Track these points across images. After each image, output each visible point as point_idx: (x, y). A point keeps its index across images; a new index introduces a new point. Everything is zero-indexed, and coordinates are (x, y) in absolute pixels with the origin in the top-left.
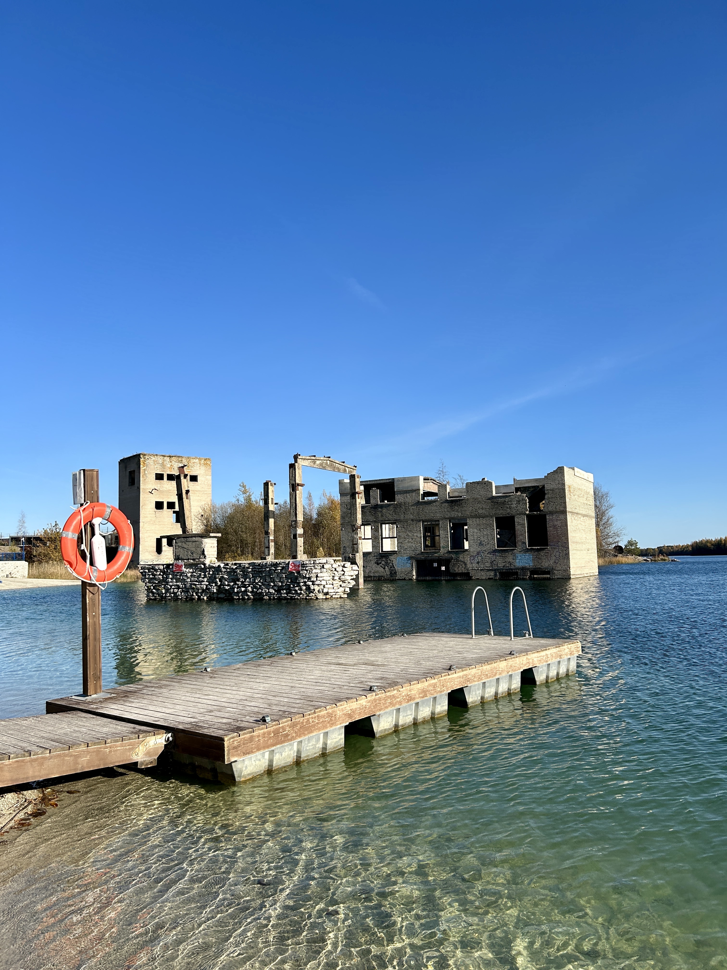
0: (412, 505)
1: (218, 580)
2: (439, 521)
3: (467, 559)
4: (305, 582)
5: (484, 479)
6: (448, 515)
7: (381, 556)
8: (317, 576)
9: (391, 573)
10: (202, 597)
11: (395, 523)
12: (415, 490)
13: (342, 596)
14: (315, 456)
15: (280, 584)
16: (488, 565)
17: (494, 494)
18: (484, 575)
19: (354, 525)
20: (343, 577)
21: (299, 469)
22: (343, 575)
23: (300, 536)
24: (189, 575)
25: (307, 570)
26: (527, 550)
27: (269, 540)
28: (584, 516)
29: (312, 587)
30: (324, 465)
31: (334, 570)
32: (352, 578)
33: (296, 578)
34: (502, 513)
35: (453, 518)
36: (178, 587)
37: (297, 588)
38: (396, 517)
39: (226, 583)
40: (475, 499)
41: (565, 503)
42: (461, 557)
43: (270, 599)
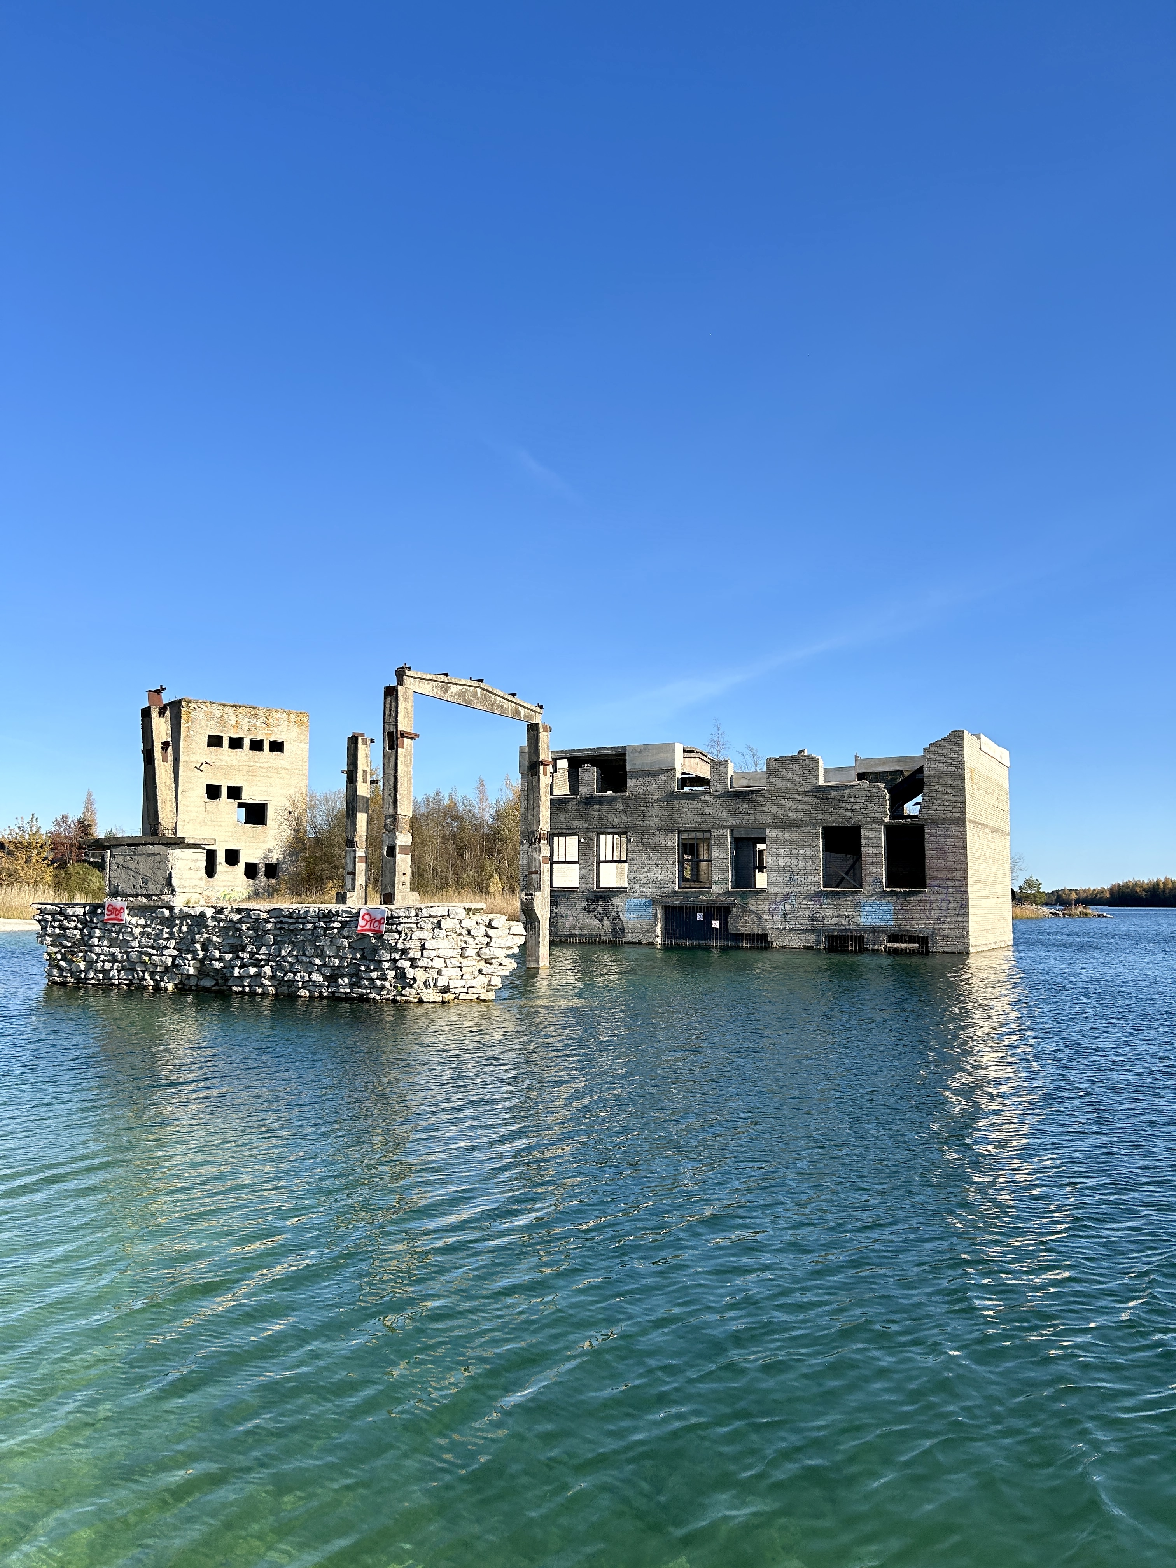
0: (658, 801)
1: (198, 946)
2: (710, 831)
3: (764, 908)
4: (395, 961)
5: (801, 751)
6: (729, 821)
7: (596, 896)
8: (423, 948)
9: (614, 930)
10: (162, 984)
11: (626, 833)
12: (667, 771)
13: (482, 997)
14: (446, 675)
15: (337, 962)
16: (804, 920)
17: (821, 782)
18: (795, 941)
19: (533, 832)
20: (486, 951)
21: (406, 699)
22: (488, 944)
23: (404, 850)
24: (137, 931)
25: (399, 933)
26: (883, 895)
27: (355, 858)
28: (994, 830)
29: (410, 973)
30: (468, 697)
31: (465, 932)
32: (510, 952)
33: (375, 950)
34: (836, 819)
35: (738, 827)
36: (114, 960)
37: (374, 975)
38: (627, 822)
39: (217, 954)
40: (783, 791)
41: (963, 803)
42: (752, 903)
43: (311, 997)
